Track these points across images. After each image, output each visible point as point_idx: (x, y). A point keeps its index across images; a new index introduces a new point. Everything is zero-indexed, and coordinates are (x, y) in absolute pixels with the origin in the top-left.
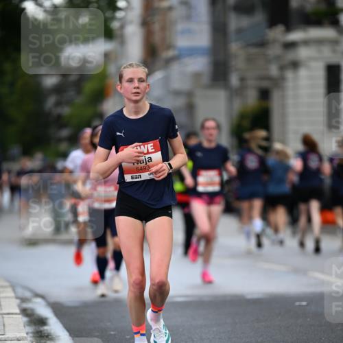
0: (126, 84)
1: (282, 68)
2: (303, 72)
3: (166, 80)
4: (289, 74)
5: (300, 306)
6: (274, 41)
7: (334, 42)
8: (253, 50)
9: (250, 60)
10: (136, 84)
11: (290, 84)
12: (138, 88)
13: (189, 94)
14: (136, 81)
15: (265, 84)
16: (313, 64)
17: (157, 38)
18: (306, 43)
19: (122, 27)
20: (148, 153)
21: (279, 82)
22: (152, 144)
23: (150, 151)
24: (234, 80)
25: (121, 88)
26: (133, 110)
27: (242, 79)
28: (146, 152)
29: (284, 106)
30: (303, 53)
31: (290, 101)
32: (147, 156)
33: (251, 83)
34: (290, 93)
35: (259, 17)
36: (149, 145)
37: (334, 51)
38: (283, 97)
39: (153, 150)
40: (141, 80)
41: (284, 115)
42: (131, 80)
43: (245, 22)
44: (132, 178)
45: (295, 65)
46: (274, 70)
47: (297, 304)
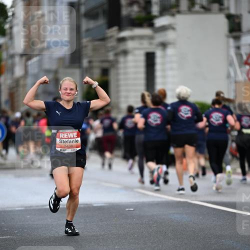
1: (116, 55)
2: (130, 58)
3: (40, 62)
4: (121, 59)
5: (129, 210)
6: (111, 37)
7: (151, 38)
8: (97, 43)
9: (95, 49)
11: (121, 65)
13: (56, 72)
15: (106, 65)
16: (137, 52)
18: (132, 38)
19: (11, 28)
21: (114, 64)
24: (85, 63)
27: (90, 62)
29: (118, 80)
30: (130, 45)
31: (122, 77)
33: (96, 64)
34: (121, 71)
35: (101, 21)
37: (151, 44)
38: (118, 74)
41: (118, 86)
43: (92, 24)
45: (125, 53)
46: (111, 56)
47: (127, 209)
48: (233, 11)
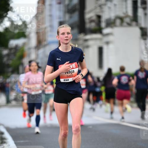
0: (61, 36)
10: (66, 35)
12: (67, 37)
14: (66, 34)
17: (41, 38)
18: (92, 39)
20: (73, 68)
22: (75, 64)
23: (74, 67)
25: (58, 38)
26: (65, 48)
28: (72, 68)
32: (72, 70)
36: (74, 64)
39: (75, 67)
40: (68, 33)
42: (63, 34)
44: (64, 80)
45: (88, 47)
48: (143, 25)
